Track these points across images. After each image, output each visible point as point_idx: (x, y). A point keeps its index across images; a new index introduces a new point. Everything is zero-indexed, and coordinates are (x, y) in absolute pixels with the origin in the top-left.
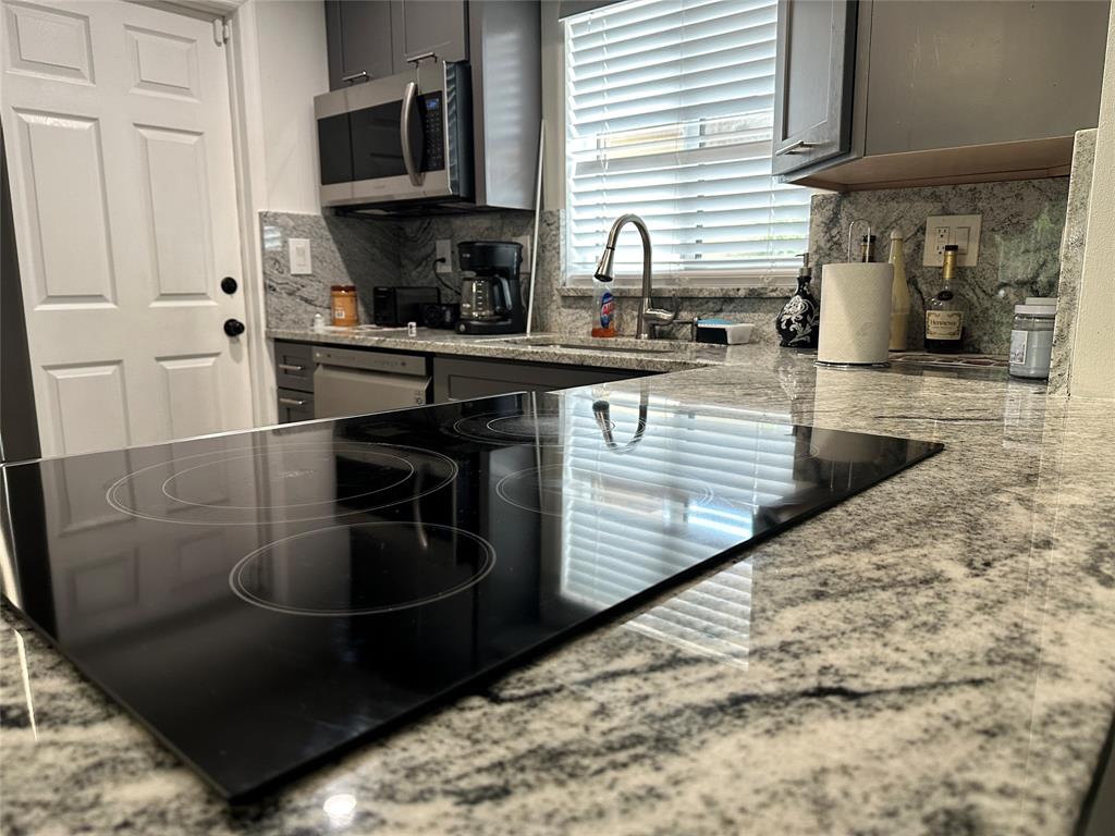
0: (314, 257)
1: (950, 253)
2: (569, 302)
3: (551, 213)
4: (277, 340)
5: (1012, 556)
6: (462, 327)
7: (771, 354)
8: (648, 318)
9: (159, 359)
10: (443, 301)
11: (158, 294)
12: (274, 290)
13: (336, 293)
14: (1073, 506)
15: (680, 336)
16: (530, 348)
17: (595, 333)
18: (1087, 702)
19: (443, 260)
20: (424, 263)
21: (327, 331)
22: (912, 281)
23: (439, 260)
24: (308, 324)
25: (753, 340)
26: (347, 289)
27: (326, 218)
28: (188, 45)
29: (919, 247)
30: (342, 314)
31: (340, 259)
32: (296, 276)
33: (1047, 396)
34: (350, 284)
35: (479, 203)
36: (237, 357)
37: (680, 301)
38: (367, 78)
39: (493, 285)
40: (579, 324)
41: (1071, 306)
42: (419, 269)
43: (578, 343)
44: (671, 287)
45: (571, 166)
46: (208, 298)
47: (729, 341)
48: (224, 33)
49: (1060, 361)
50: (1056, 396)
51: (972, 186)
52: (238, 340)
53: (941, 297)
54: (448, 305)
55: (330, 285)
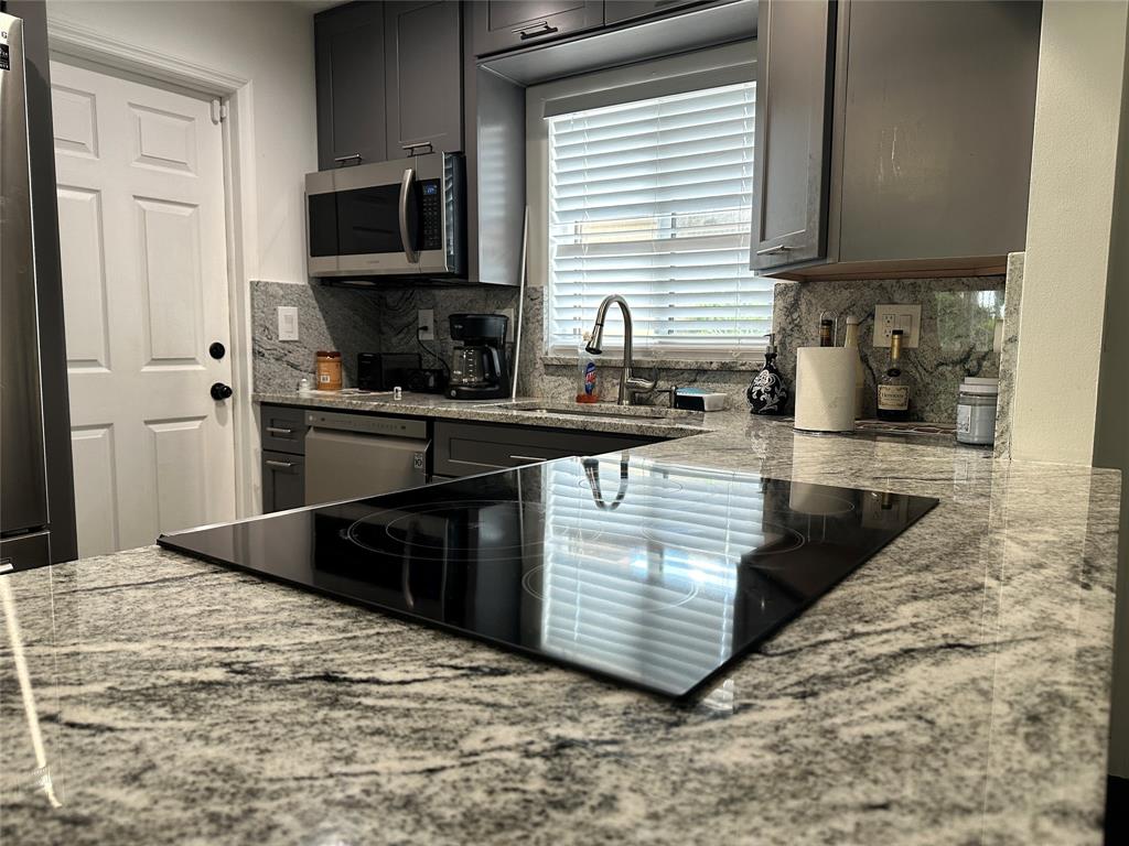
0: (301, 324)
1: (896, 336)
2: (551, 370)
3: (535, 289)
4: (263, 404)
5: (1021, 573)
6: (453, 393)
7: (744, 420)
8: (629, 386)
9: (147, 422)
10: (424, 367)
11: (149, 359)
12: (263, 356)
13: (322, 358)
14: (1046, 542)
15: (657, 403)
16: (515, 413)
17: (579, 399)
18: (1097, 645)
19: (425, 329)
20: (405, 331)
21: (312, 395)
22: (864, 359)
23: (421, 328)
24: (294, 388)
25: (725, 407)
26: (333, 355)
27: (313, 288)
28: (186, 123)
29: (870, 330)
30: (327, 379)
31: (325, 327)
32: (284, 342)
33: (993, 460)
34: (334, 350)
35: (471, 279)
36: (222, 420)
37: (658, 371)
38: (359, 161)
39: (483, 353)
40: (561, 389)
41: (1009, 388)
42: (401, 336)
43: (563, 408)
44: (649, 359)
45: (553, 248)
46: (197, 363)
47: (706, 408)
48: (221, 112)
49: (1002, 432)
50: (1000, 460)
51: (912, 281)
52: (224, 404)
53: (891, 373)
54: (433, 372)
55: (315, 351)
